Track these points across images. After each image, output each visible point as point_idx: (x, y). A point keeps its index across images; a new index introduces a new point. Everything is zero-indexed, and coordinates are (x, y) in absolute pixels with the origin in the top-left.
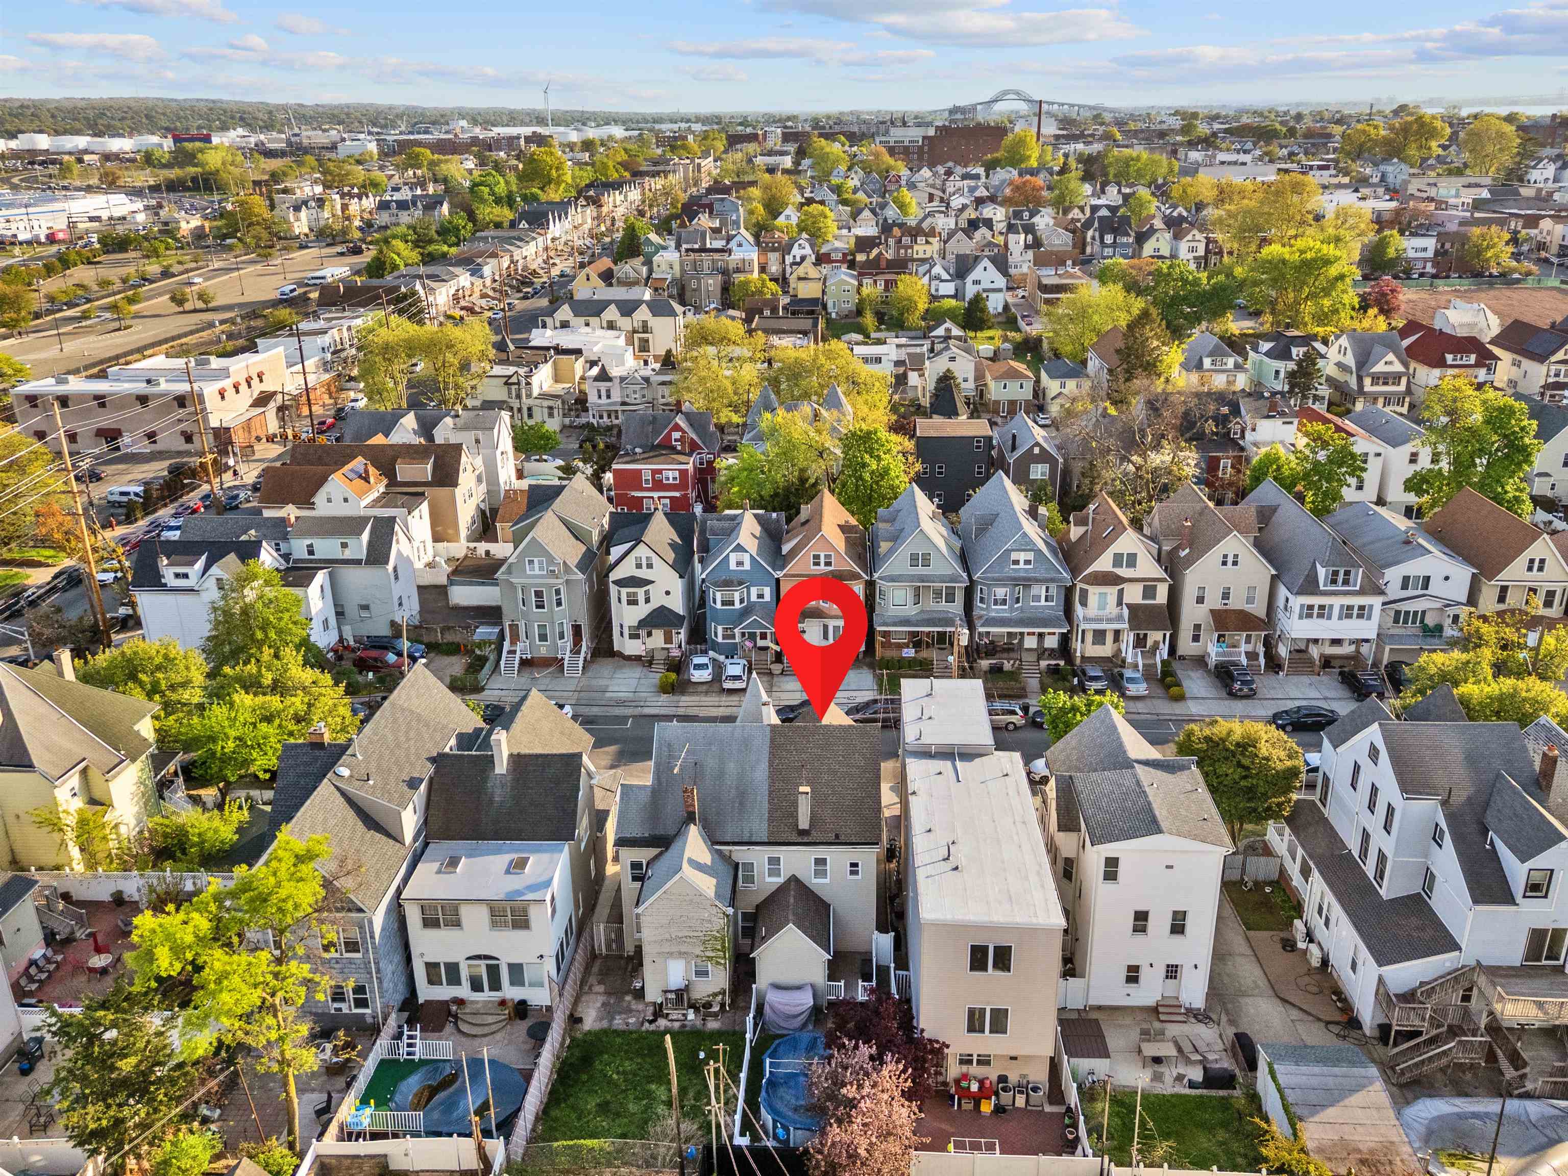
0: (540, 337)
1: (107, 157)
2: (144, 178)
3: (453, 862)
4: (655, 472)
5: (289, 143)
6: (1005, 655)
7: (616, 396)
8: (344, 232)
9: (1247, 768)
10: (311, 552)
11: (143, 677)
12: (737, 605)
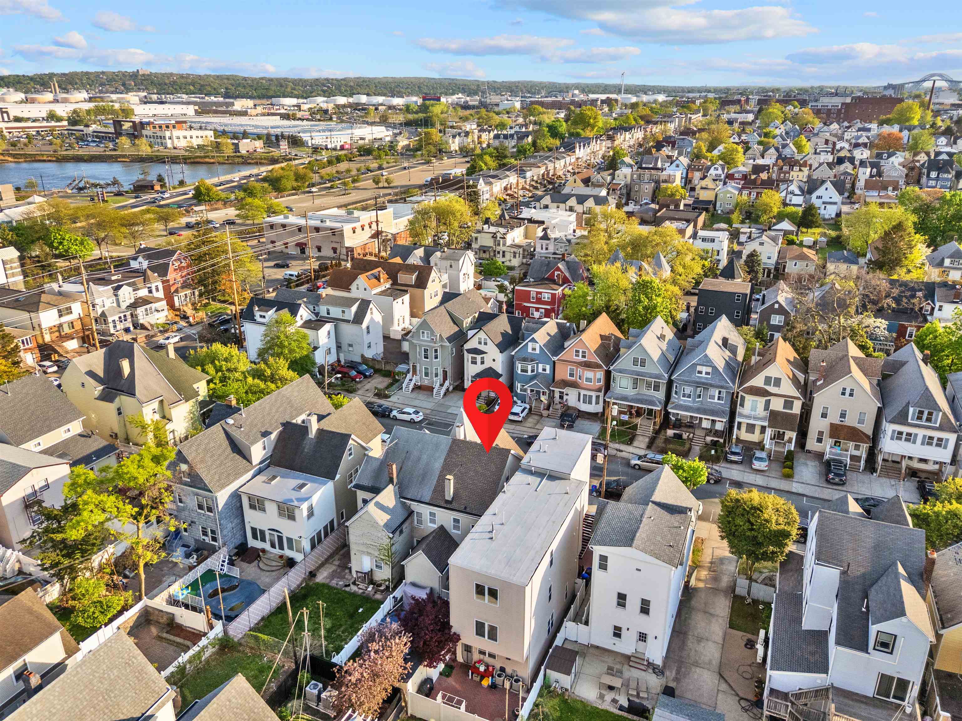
0: (526, 213)
1: (390, 107)
2: (401, 118)
3: (274, 477)
4: (538, 293)
5: (481, 102)
6: (685, 429)
7: (551, 249)
8: (473, 150)
9: (752, 524)
10: (328, 313)
11: (217, 362)
12: (529, 373)
